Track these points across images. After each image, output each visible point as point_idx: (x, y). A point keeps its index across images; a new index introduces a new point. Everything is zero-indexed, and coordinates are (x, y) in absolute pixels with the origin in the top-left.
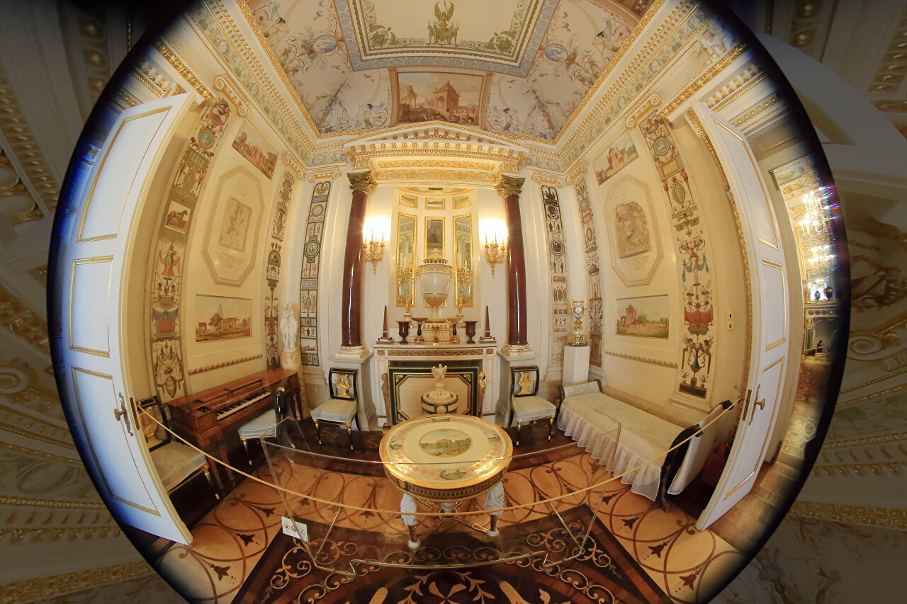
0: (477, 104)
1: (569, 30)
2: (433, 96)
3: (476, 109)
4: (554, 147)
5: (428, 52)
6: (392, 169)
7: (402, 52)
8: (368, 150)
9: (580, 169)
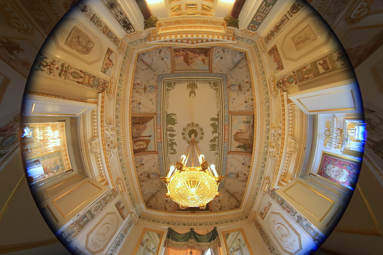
0: (175, 58)
1: (150, 99)
2: (195, 60)
3: (175, 56)
4: (137, 52)
5: (197, 78)
6: (215, 26)
7: (207, 78)
8: (226, 37)
9: (121, 49)
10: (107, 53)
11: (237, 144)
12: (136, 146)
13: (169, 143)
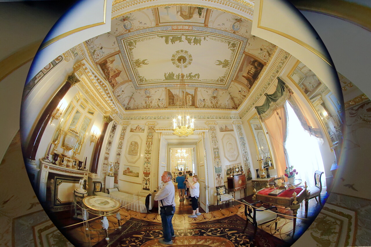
0: (119, 83)
1: (155, 93)
2: (114, 69)
5: (130, 61)
7: (127, 53)
9: (127, 123)
10: (133, 132)
11: (196, 16)
12: (189, 102)
13: (190, 78)
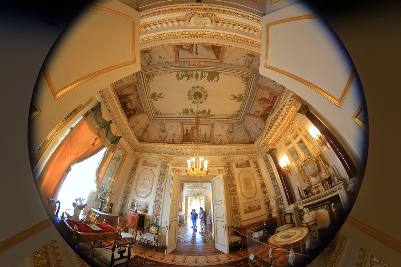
0: (269, 92)
1: (239, 58)
2: (261, 106)
5: (245, 103)
7: (243, 110)
11: (189, 129)
13: (188, 73)
